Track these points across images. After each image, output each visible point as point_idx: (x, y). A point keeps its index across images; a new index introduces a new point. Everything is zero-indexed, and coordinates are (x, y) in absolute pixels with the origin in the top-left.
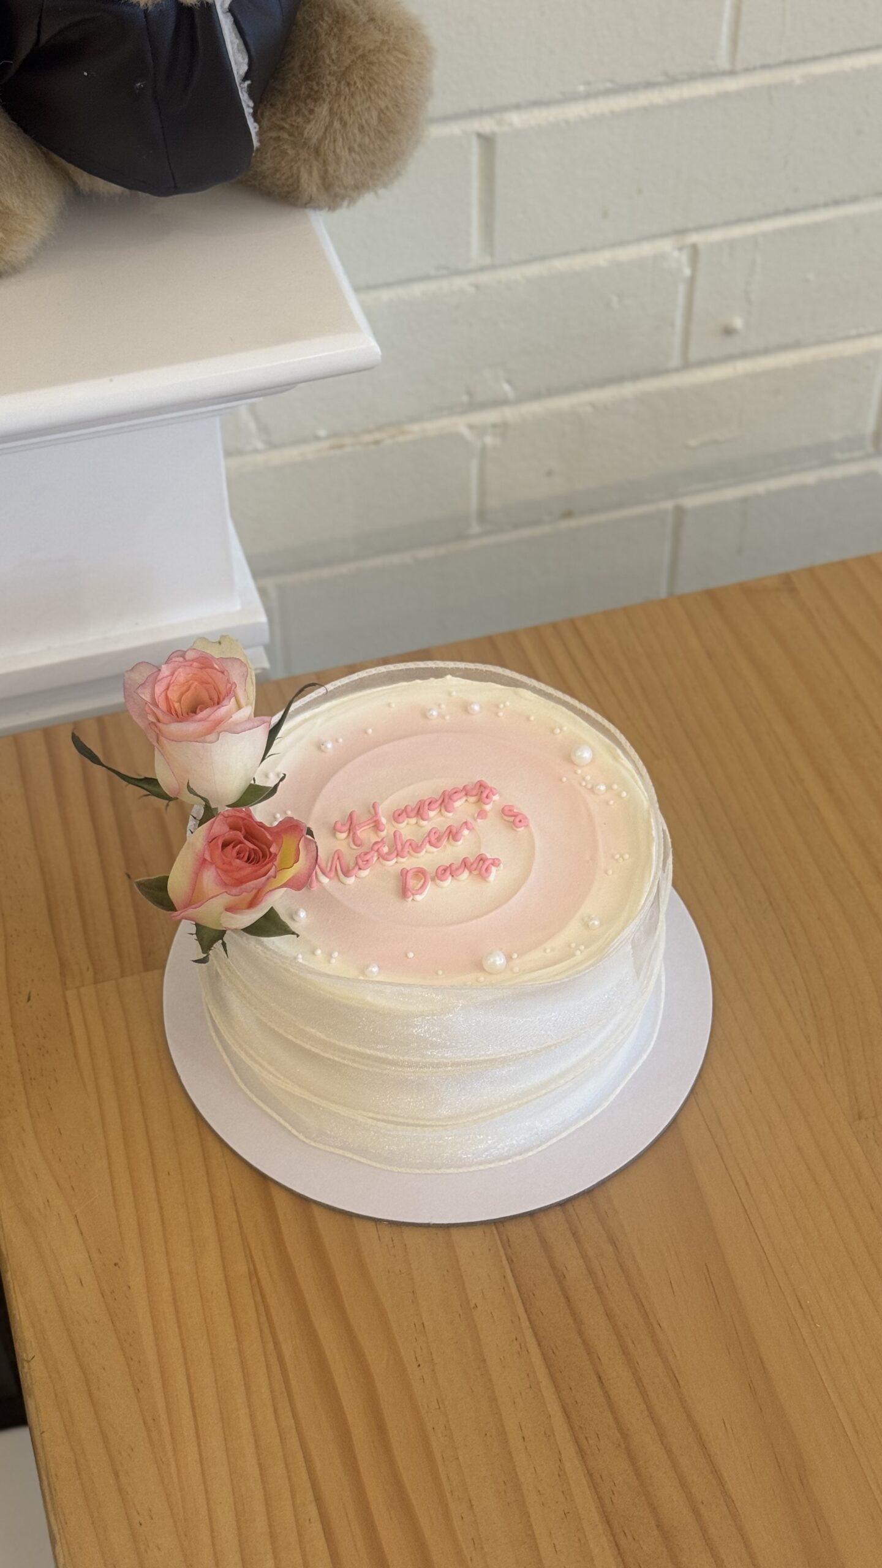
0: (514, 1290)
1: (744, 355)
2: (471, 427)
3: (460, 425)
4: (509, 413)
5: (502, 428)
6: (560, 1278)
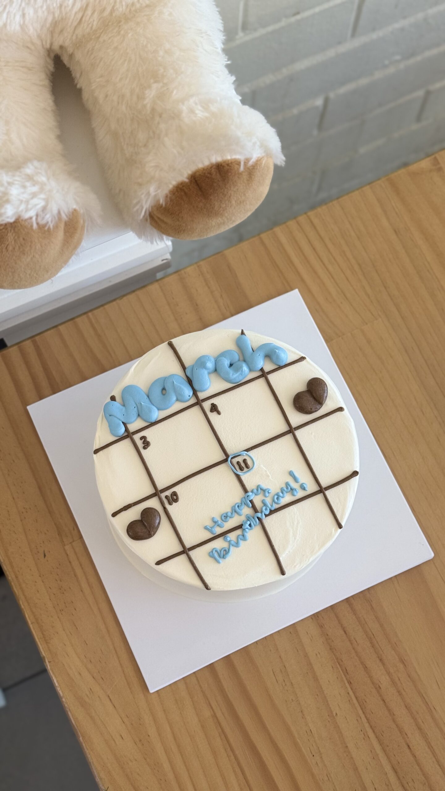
0: (355, 701)
6: (378, 689)
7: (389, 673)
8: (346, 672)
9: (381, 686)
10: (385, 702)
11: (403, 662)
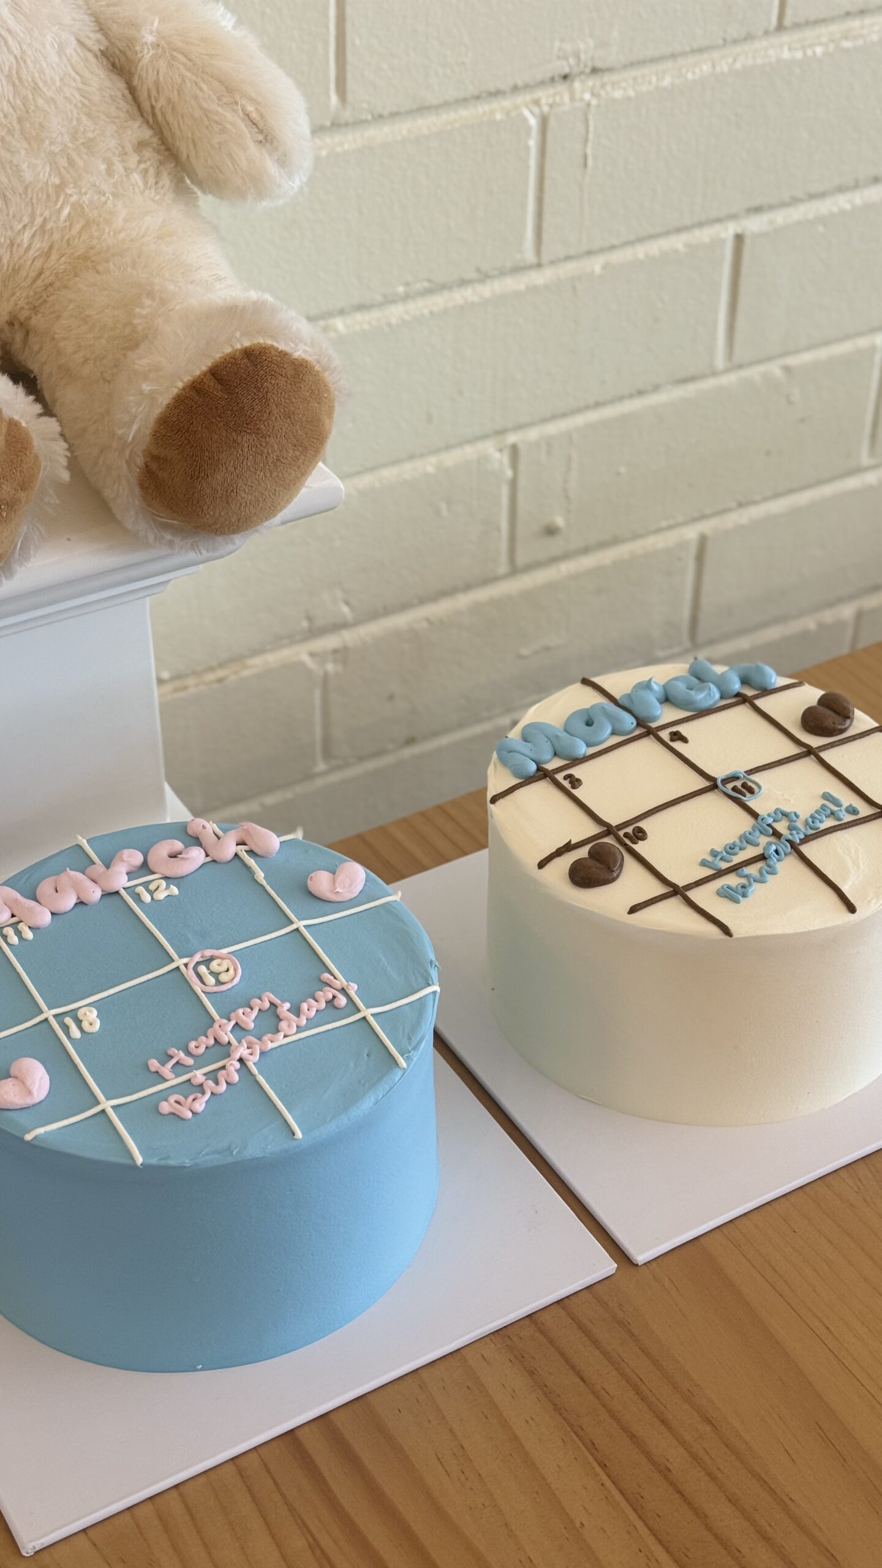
0: (618, 1497)
1: (566, 556)
2: (312, 655)
3: (301, 653)
4: (348, 637)
5: (341, 654)
6: (665, 1472)
7: (683, 1443)
8: (592, 1447)
9: (671, 1467)
10: (683, 1496)
11: (710, 1421)
